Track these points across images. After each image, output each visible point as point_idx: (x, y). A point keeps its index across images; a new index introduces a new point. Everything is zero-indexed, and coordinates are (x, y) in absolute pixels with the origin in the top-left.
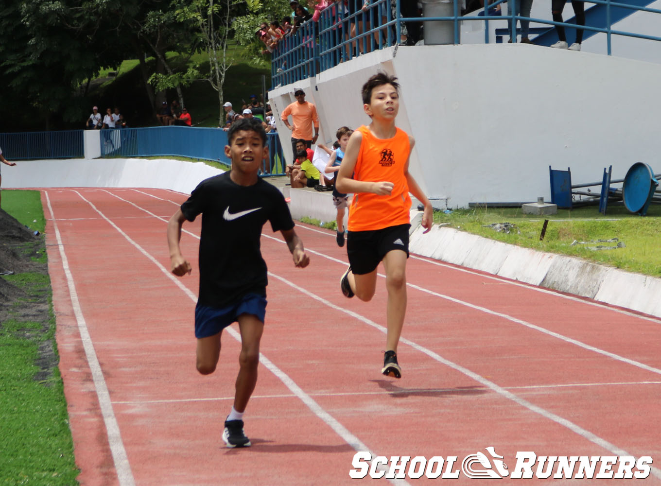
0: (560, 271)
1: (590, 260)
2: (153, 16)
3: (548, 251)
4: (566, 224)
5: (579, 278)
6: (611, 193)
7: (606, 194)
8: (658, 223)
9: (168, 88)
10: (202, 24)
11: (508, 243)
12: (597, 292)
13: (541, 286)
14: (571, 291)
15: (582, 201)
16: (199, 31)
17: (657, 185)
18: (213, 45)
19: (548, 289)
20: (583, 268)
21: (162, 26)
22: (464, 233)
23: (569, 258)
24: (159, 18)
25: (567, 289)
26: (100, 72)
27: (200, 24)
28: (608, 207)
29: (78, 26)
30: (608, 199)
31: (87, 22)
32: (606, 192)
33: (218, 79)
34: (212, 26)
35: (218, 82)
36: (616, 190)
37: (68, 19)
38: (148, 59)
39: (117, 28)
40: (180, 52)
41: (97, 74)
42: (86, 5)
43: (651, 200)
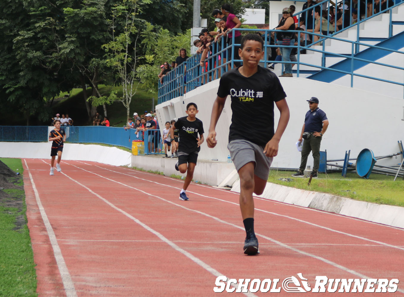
6: (349, 165)
7: (346, 166)
8: (375, 184)
9: (99, 105)
15: (332, 169)
17: (376, 162)
18: (126, 81)
26: (60, 94)
27: (119, 68)
28: (347, 174)
29: (49, 66)
30: (347, 169)
31: (54, 64)
32: (346, 164)
33: (127, 101)
34: (126, 70)
35: (127, 103)
36: (352, 164)
37: (44, 62)
38: (88, 88)
39: (71, 69)
40: (106, 85)
41: (58, 95)
42: (55, 55)
43: (371, 170)
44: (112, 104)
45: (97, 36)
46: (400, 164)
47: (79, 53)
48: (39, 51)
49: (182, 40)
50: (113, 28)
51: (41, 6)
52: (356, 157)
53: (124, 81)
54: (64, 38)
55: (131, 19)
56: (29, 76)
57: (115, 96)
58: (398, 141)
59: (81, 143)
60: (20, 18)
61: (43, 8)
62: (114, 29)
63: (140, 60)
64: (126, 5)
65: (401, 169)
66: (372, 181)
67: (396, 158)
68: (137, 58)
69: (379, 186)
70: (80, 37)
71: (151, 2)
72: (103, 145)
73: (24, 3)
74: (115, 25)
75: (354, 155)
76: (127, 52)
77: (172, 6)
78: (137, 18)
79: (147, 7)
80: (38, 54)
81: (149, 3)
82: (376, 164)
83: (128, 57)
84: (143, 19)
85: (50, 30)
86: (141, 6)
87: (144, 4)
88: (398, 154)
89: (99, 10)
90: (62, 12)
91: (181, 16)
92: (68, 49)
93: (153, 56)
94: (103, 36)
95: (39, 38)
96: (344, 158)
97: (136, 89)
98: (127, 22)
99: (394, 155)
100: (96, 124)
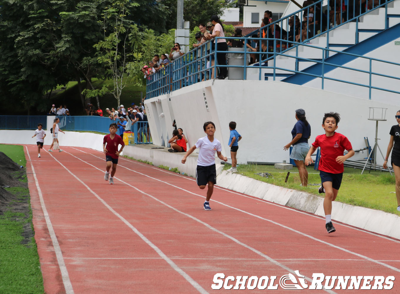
2: (86, 60)
3: (290, 188)
9: (92, 96)
10: (111, 65)
11: (268, 183)
12: (316, 211)
13: (286, 206)
16: (110, 68)
18: (116, 76)
19: (290, 208)
21: (90, 65)
22: (245, 177)
23: (301, 192)
24: (89, 61)
25: (300, 208)
26: (57, 87)
27: (110, 64)
29: (47, 63)
31: (52, 61)
33: (118, 93)
34: (116, 66)
35: (118, 95)
37: (42, 59)
38: (82, 81)
39: (67, 65)
40: (99, 78)
41: (56, 88)
42: (52, 53)
44: (103, 95)
45: (90, 36)
46: (367, 158)
47: (73, 51)
48: (38, 49)
49: (167, 39)
50: (104, 28)
51: (40, 9)
53: (115, 75)
54: (60, 38)
55: (120, 20)
56: (29, 72)
57: (107, 89)
58: (365, 138)
59: (77, 131)
60: (22, 19)
61: (41, 11)
62: (106, 29)
63: (129, 56)
64: (115, 8)
65: (368, 163)
67: (363, 152)
68: (126, 55)
69: (348, 179)
70: (74, 36)
71: (138, 5)
72: (96, 133)
73: (25, 6)
74: (106, 26)
76: (117, 49)
77: (157, 8)
78: (126, 19)
79: (135, 10)
80: (38, 51)
81: (137, 6)
83: (118, 54)
84: (131, 20)
85: (48, 30)
86: (128, 8)
87: (132, 7)
88: (364, 149)
89: (92, 13)
90: (58, 15)
91: (165, 18)
92: (63, 48)
93: (141, 53)
94: (95, 36)
95: (38, 39)
97: (126, 83)
98: (116, 23)
99: (361, 150)
100: (90, 114)
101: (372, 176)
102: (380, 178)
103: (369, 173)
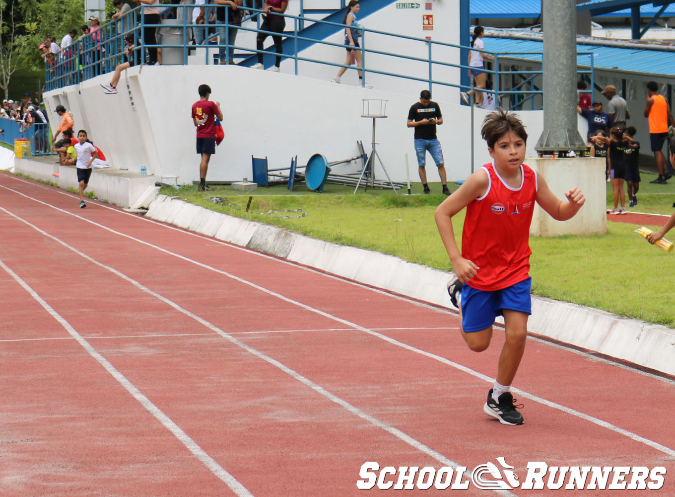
0: (262, 236)
1: (284, 229)
3: (253, 220)
4: (264, 198)
5: (276, 242)
6: (297, 175)
7: (293, 176)
8: (330, 199)
11: (223, 213)
12: (289, 253)
13: (247, 247)
14: (270, 251)
15: (275, 181)
17: (330, 171)
19: (253, 250)
20: (279, 235)
22: (189, 205)
23: (268, 227)
25: (267, 249)
28: (295, 186)
30: (294, 180)
32: (293, 174)
36: (300, 173)
43: (325, 181)
46: (362, 171)
52: (306, 164)
58: (358, 142)
65: (363, 178)
66: (327, 195)
67: (356, 163)
69: (335, 201)
75: (303, 161)
82: (330, 173)
88: (358, 158)
96: (289, 166)
99: (353, 159)
101: (369, 196)
102: (380, 198)
103: (365, 191)
